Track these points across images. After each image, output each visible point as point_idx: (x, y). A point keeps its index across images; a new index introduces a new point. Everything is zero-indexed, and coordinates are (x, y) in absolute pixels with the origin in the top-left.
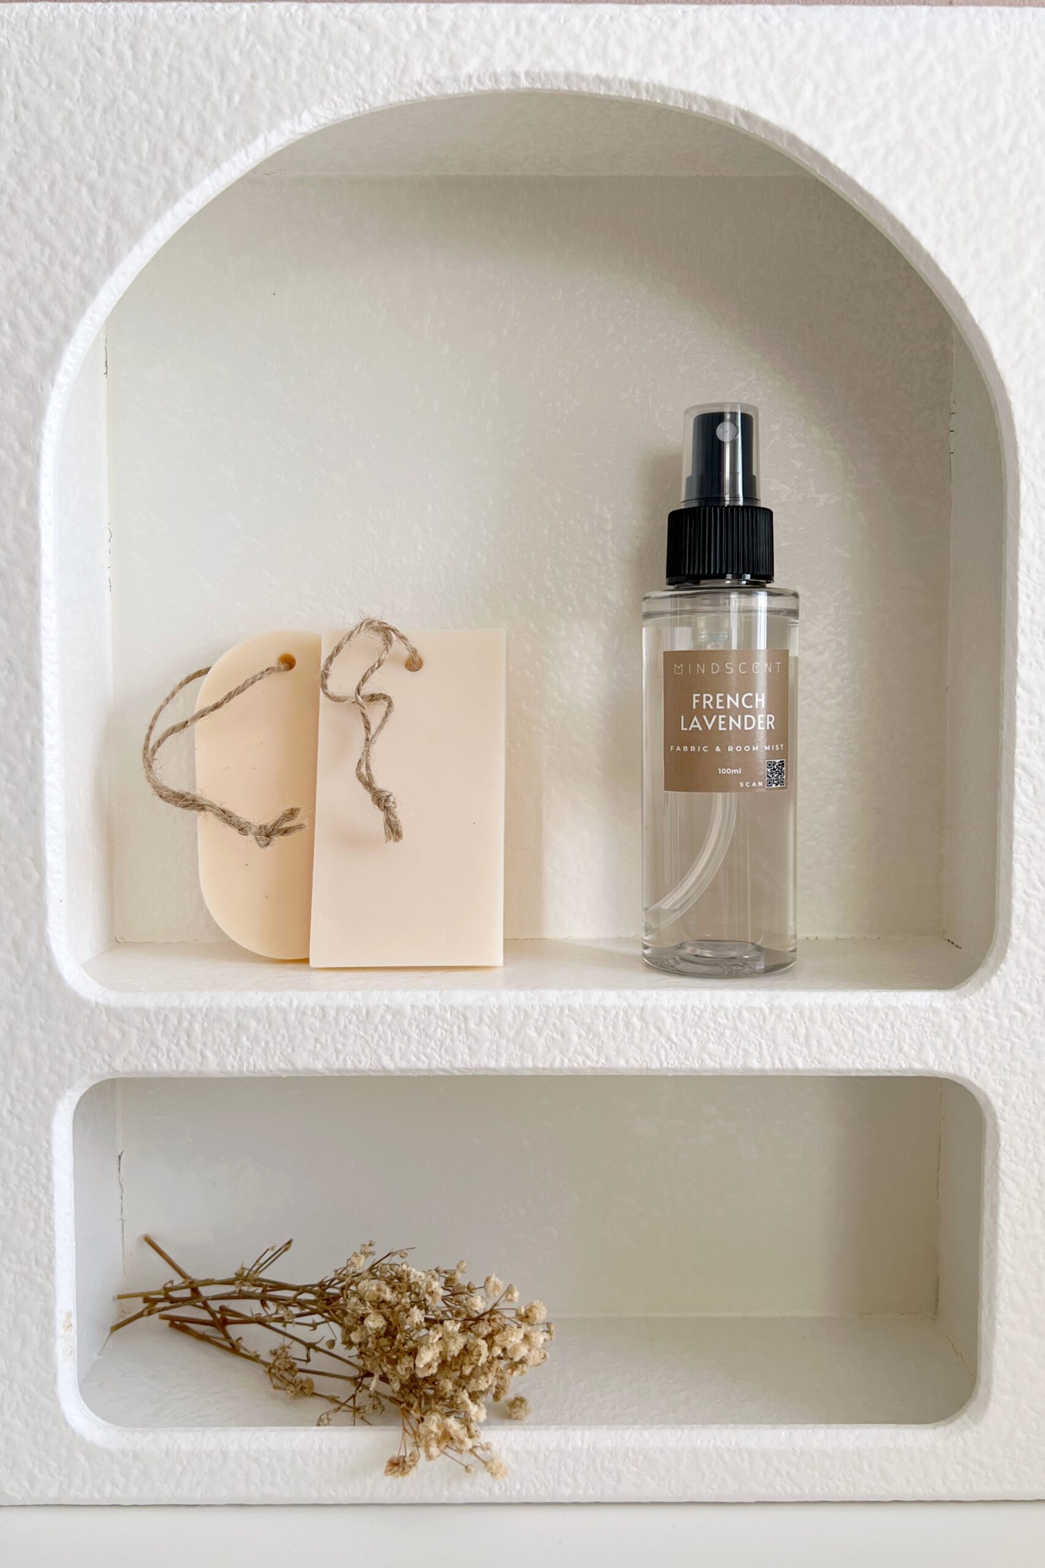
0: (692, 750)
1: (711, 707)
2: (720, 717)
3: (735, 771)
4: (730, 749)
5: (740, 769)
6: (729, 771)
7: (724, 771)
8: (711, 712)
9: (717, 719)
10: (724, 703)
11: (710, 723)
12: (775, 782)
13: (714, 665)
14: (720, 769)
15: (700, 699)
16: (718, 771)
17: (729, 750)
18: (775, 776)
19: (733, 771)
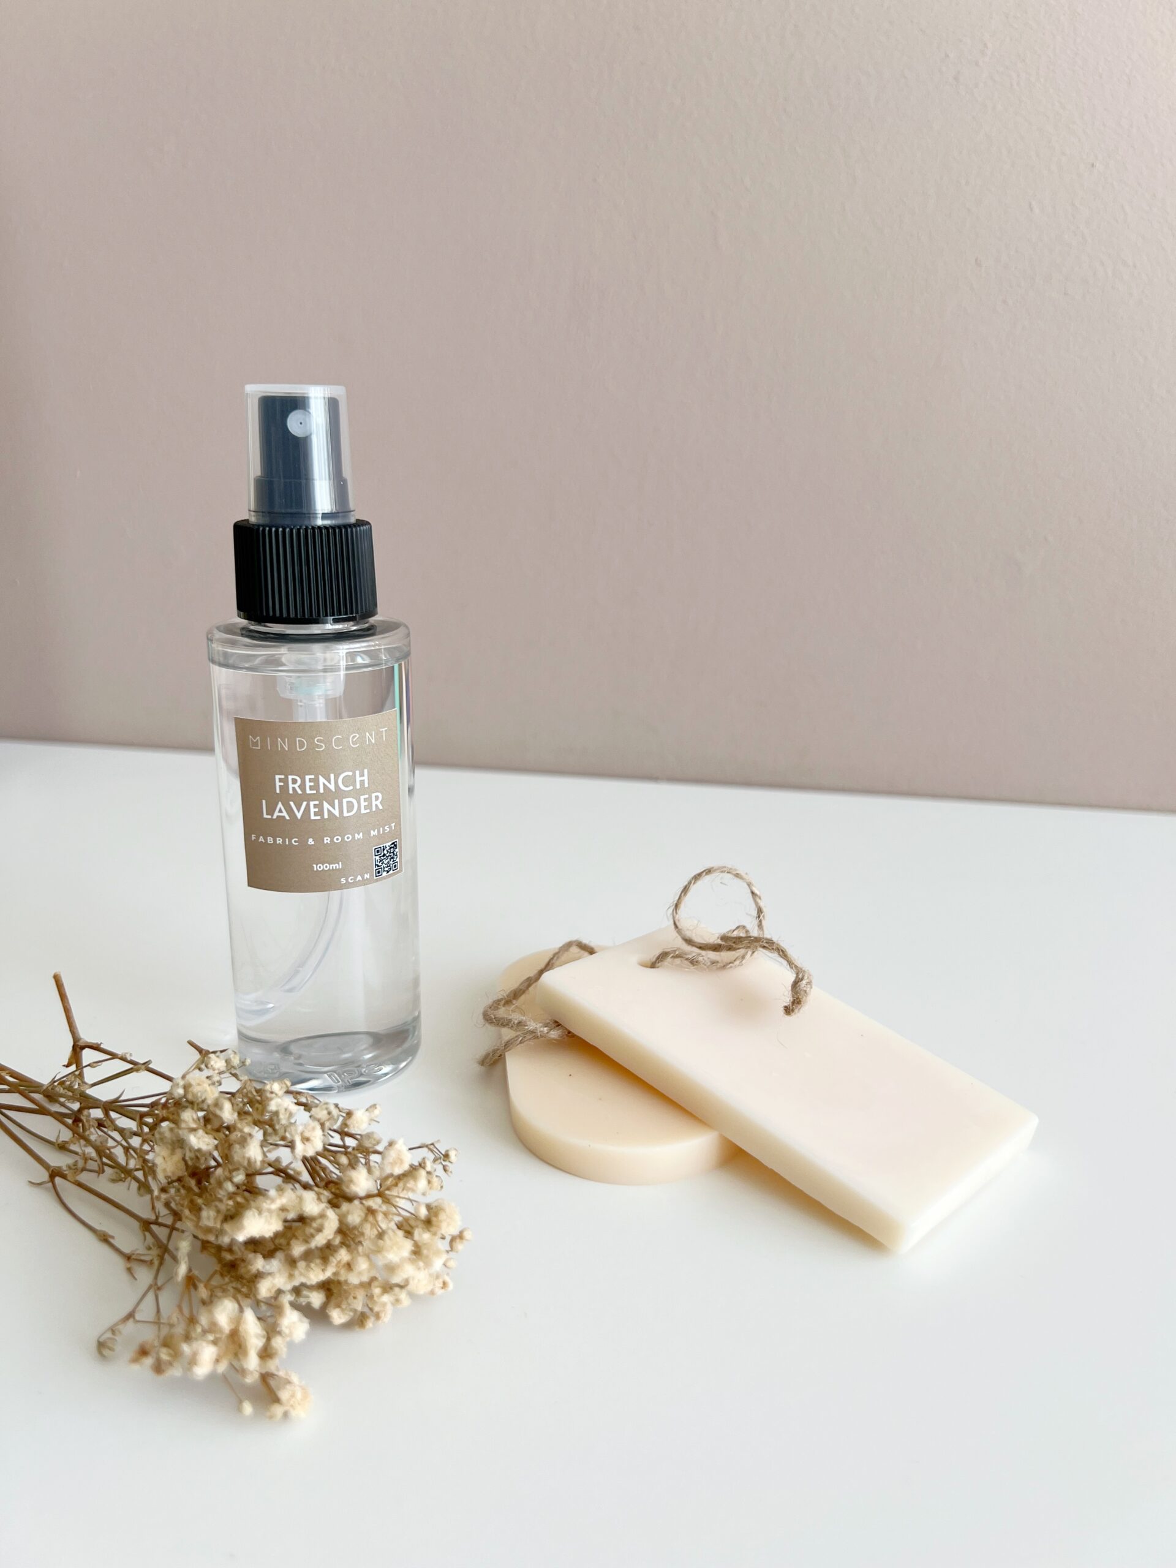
0: (278, 842)
1: (300, 792)
2: (312, 803)
3: (334, 866)
4: (327, 840)
5: (340, 863)
6: (326, 867)
7: (320, 867)
8: (299, 799)
9: (308, 806)
10: (316, 787)
11: (299, 811)
12: (386, 869)
13: (299, 740)
14: (315, 866)
15: (285, 781)
16: (313, 867)
17: (325, 842)
18: (386, 862)
19: (331, 866)
